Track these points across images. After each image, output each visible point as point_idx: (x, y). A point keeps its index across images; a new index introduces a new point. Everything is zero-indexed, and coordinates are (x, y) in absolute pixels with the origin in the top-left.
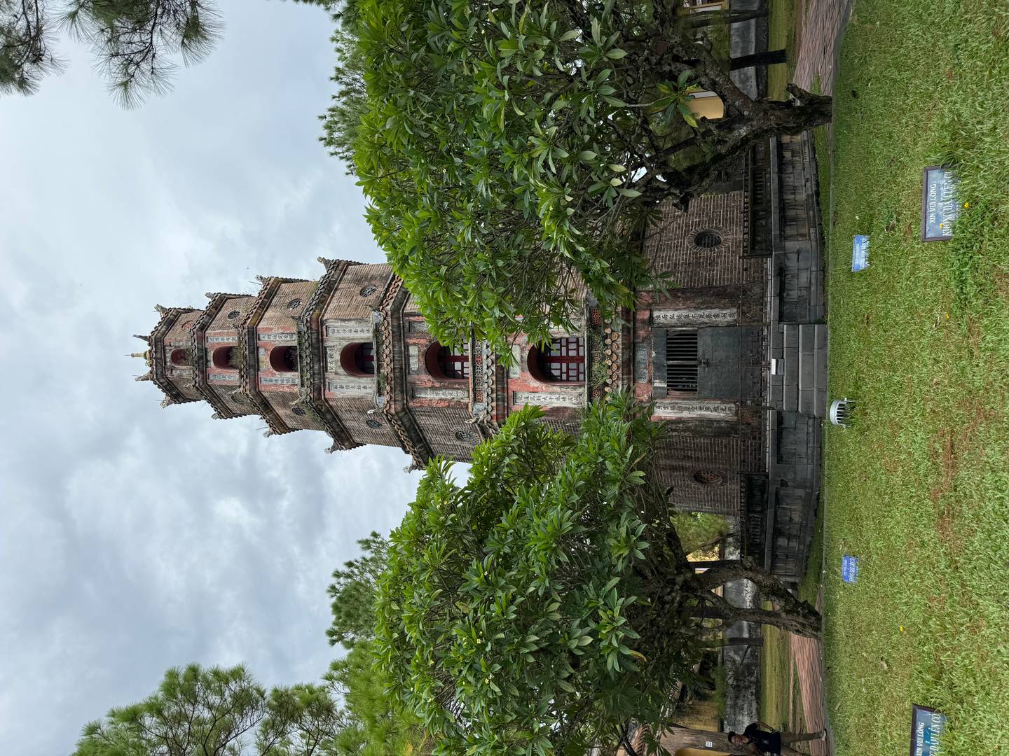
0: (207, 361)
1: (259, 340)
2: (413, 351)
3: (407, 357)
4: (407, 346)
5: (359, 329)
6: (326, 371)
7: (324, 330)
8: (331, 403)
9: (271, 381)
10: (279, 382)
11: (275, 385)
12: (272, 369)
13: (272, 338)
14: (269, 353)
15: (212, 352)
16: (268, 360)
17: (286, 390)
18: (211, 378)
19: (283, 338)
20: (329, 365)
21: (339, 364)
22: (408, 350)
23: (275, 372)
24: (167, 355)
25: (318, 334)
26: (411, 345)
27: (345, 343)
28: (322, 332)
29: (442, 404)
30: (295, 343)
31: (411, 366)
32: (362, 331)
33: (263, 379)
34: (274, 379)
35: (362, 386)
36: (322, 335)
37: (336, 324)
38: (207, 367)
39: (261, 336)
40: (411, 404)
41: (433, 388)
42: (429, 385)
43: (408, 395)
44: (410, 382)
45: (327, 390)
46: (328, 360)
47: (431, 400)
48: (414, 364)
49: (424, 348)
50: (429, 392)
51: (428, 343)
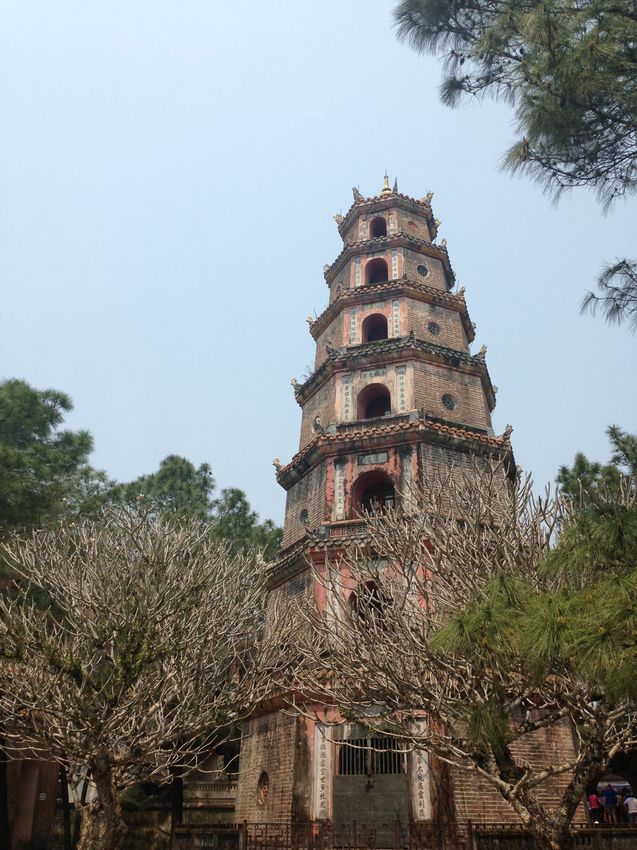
0: (373, 253)
1: (393, 301)
2: (382, 457)
3: (375, 452)
4: (386, 450)
5: (405, 399)
6: (363, 371)
7: (402, 364)
8: (332, 379)
9: (354, 318)
10: (353, 326)
11: (350, 323)
12: (365, 317)
13: (395, 313)
14: (380, 313)
15: (382, 257)
16: (374, 313)
17: (345, 334)
18: (358, 260)
19: (395, 324)
20: (368, 373)
21: (369, 383)
22: (383, 452)
23: (363, 320)
24: (380, 214)
25: (398, 358)
26: (388, 455)
27: (389, 386)
28: (400, 362)
29: (329, 493)
30: (390, 336)
31: (367, 457)
32: (403, 402)
33: (355, 310)
34: (356, 320)
35: (349, 408)
36: (397, 362)
37: (409, 375)
38: (368, 254)
39: (397, 302)
40: (329, 460)
41: (345, 482)
42: (348, 478)
43: (338, 457)
44: (350, 457)
45: (343, 374)
46: (372, 372)
47: (333, 481)
48: (369, 460)
49: (385, 469)
50: (342, 478)
51: (389, 473)
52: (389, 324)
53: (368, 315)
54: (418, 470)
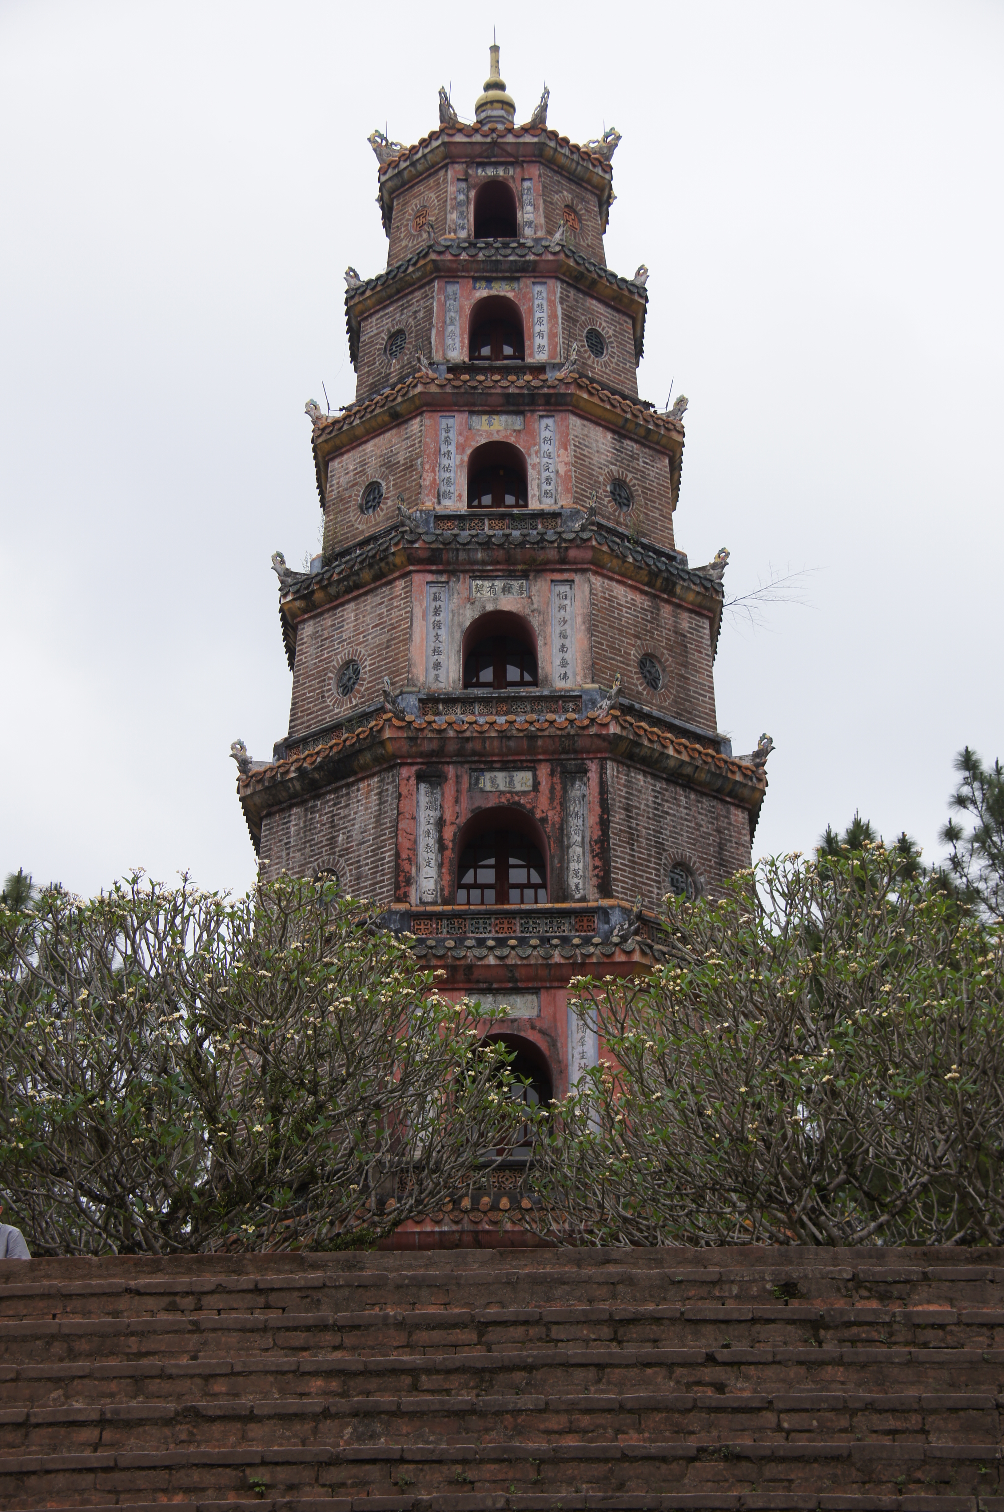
1: (541, 417)
2: (522, 780)
3: (509, 766)
4: (531, 766)
5: (568, 656)
6: (475, 578)
7: (566, 576)
8: (400, 584)
9: (447, 441)
10: (445, 462)
11: (438, 452)
12: (475, 445)
13: (545, 447)
14: (512, 440)
15: (510, 295)
16: (496, 438)
17: (427, 478)
18: (451, 289)
19: (545, 474)
20: (487, 584)
21: (490, 607)
22: (525, 769)
23: (469, 451)
25: (557, 562)
26: (535, 777)
27: (535, 622)
28: (561, 571)
29: (404, 841)
30: (534, 505)
31: (488, 775)
32: (564, 663)
33: (451, 421)
34: (452, 448)
35: (442, 658)
36: (553, 571)
37: (578, 603)
39: (549, 421)
40: (405, 772)
41: (440, 823)
42: (448, 816)
43: (424, 767)
44: (451, 771)
45: (430, 577)
46: (497, 583)
47: (414, 818)
48: (493, 781)
49: (529, 806)
50: (432, 814)
51: (538, 815)
52: (531, 474)
53: (483, 441)
54: (601, 818)
